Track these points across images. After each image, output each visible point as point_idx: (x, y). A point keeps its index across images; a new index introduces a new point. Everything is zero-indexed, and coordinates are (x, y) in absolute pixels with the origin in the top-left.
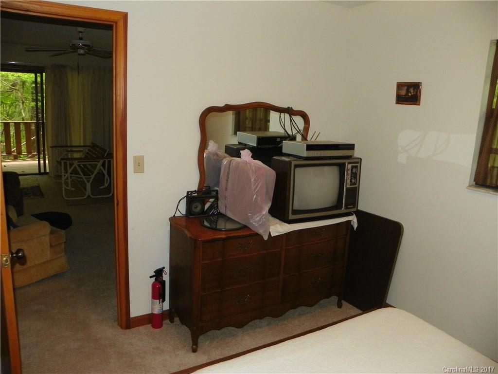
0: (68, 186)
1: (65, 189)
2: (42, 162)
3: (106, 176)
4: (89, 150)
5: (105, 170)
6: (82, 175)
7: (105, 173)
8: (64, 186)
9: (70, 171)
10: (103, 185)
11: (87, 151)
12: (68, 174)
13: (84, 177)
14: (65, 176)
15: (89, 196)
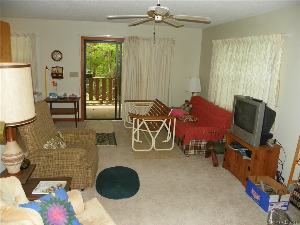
0: (137, 139)
1: (134, 141)
2: (118, 107)
3: (169, 132)
4: (153, 105)
5: (168, 127)
6: (149, 130)
7: (169, 129)
8: (133, 139)
9: (139, 126)
10: (166, 139)
11: (152, 105)
12: (138, 129)
13: (150, 132)
14: (135, 130)
15: (153, 148)
